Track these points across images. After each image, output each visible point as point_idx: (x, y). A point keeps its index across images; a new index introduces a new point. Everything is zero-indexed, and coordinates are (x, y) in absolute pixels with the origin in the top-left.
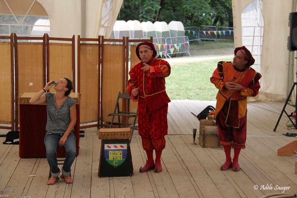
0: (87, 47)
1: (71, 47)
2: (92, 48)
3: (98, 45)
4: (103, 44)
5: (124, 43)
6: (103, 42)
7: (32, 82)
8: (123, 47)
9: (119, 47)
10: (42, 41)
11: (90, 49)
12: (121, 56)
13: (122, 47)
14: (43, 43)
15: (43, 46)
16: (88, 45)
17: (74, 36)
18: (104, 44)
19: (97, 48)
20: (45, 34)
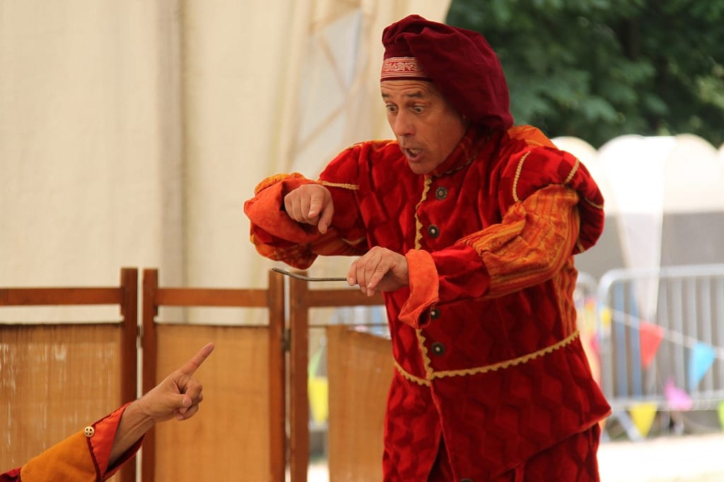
0: (30, 347)
2: (69, 351)
3: (118, 334)
4: (151, 326)
5: (277, 316)
6: (151, 310)
8: (272, 337)
9: (247, 341)
11: (52, 362)
12: (263, 402)
13: (264, 340)
16: (40, 334)
18: (155, 325)
19: (111, 352)
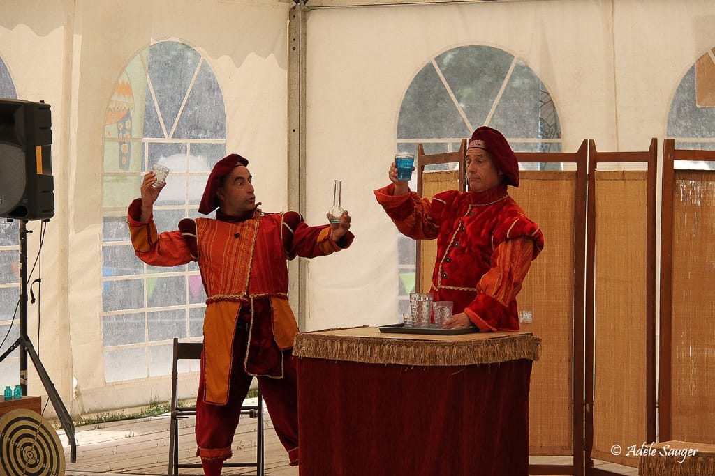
1: (645, 184)
7: (528, 309)
10: (573, 167)
14: (577, 173)
15: (574, 183)
17: (655, 141)
20: (585, 141)
